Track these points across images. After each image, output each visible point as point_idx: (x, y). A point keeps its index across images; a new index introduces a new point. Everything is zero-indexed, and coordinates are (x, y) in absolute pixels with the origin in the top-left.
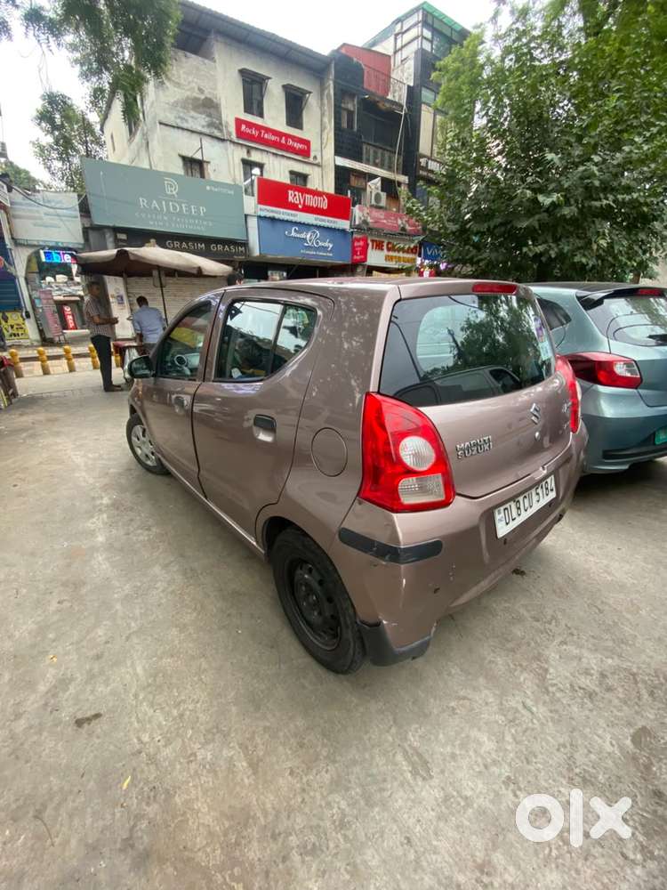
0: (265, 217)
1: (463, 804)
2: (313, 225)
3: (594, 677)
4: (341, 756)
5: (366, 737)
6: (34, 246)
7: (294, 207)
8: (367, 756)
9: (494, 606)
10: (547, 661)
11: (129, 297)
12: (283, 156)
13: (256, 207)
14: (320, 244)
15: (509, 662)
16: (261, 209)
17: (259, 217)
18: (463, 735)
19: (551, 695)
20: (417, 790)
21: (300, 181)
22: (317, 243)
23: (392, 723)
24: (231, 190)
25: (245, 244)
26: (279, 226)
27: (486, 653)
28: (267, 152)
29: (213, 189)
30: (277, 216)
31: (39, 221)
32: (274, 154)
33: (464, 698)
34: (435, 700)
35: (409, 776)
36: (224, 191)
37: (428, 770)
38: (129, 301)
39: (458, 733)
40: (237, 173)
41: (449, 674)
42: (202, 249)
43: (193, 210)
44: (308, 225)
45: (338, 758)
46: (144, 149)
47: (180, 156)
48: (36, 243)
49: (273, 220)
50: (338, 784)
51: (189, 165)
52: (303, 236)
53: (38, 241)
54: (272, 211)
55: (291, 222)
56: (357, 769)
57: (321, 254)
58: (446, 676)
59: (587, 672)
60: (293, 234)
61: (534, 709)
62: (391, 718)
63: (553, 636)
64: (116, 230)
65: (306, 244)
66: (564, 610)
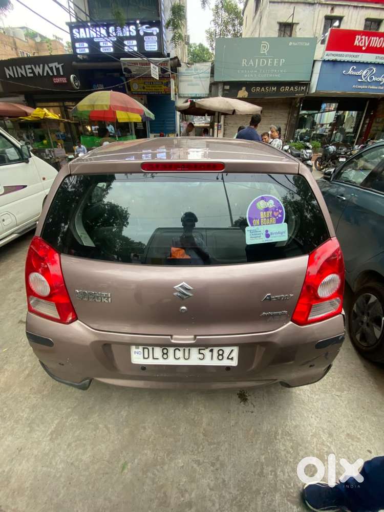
0: (328, 61)
1: (47, 463)
2: (371, 63)
3: (182, 499)
4: (47, 400)
5: (60, 402)
6: (186, 97)
7: (358, 49)
8: (51, 409)
9: (194, 402)
10: (171, 460)
11: (224, 125)
12: (363, 7)
13: (324, 53)
14: (374, 79)
15: (152, 437)
16: (327, 55)
17: (324, 61)
18: (85, 442)
19: (145, 476)
20: (45, 439)
21: (374, 26)
22: (371, 78)
23: (73, 406)
24: (307, 42)
25: (307, 84)
26: (339, 66)
27: (149, 421)
28: (349, 6)
29: (294, 43)
30: (339, 58)
31: (190, 83)
32: (354, 6)
33: (108, 429)
34: (98, 416)
35: (49, 432)
36: (302, 44)
37: (56, 438)
38: (224, 128)
39: (84, 439)
40: (318, 27)
41: (119, 413)
42: (274, 91)
43: (275, 62)
44: (367, 63)
45: (45, 399)
46: (258, 23)
47: (278, 23)
48: (187, 96)
49: (334, 62)
50: (34, 408)
51: (283, 29)
52: (359, 73)
53: (188, 94)
54: (337, 55)
55: (352, 62)
56: (43, 410)
57: (373, 87)
58: (116, 411)
59: (182, 492)
60: (350, 72)
61: (126, 471)
62: (75, 404)
63: (199, 453)
64: (225, 83)
65: (359, 80)
66: (234, 447)
